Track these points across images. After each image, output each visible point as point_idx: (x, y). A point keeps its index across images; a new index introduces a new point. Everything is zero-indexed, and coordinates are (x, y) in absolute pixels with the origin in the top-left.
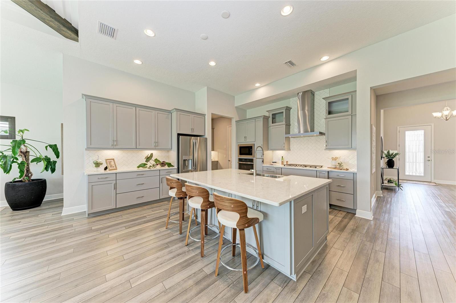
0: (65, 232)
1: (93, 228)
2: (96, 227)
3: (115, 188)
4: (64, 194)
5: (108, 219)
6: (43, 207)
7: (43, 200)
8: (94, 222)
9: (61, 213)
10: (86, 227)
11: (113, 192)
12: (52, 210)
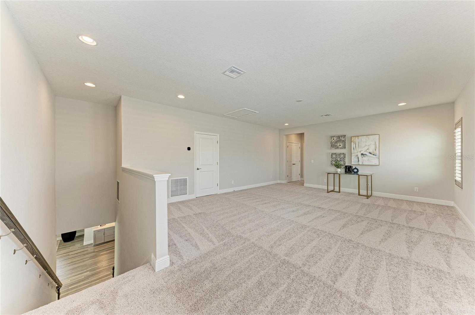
0: (85, 253)
1: (95, 251)
2: (96, 251)
3: (104, 234)
4: (85, 232)
5: (100, 247)
6: (75, 240)
7: (75, 235)
8: (96, 248)
9: (83, 244)
10: (92, 251)
11: (103, 236)
12: (80, 242)
